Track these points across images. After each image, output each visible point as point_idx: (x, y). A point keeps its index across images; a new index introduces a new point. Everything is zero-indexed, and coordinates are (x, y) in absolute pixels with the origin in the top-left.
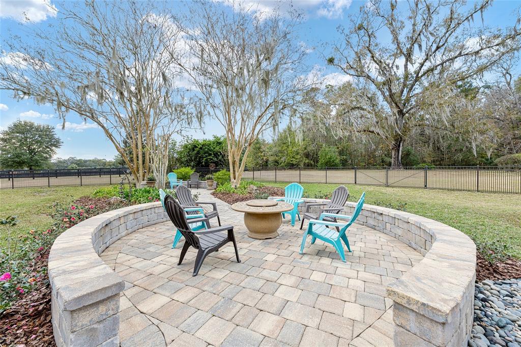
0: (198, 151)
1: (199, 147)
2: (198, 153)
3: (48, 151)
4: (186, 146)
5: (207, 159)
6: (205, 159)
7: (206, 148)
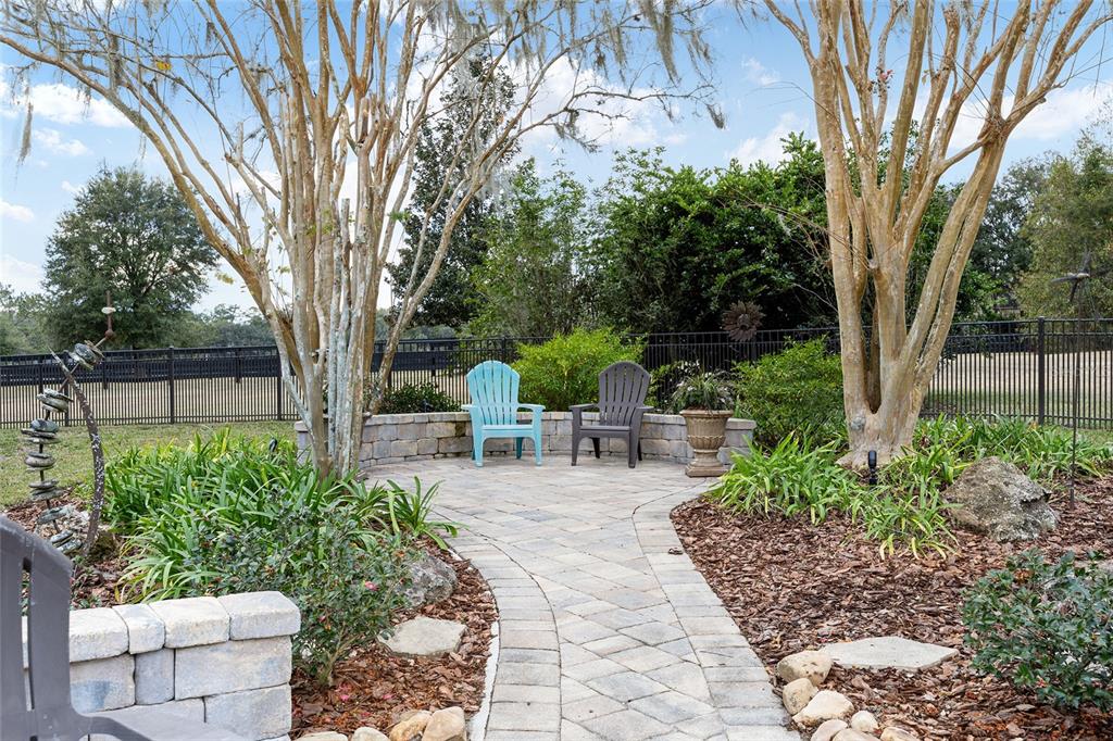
0: (690, 235)
1: (694, 209)
2: (690, 245)
3: (185, 280)
4: (623, 213)
5: (738, 279)
6: (723, 278)
7: (733, 214)
